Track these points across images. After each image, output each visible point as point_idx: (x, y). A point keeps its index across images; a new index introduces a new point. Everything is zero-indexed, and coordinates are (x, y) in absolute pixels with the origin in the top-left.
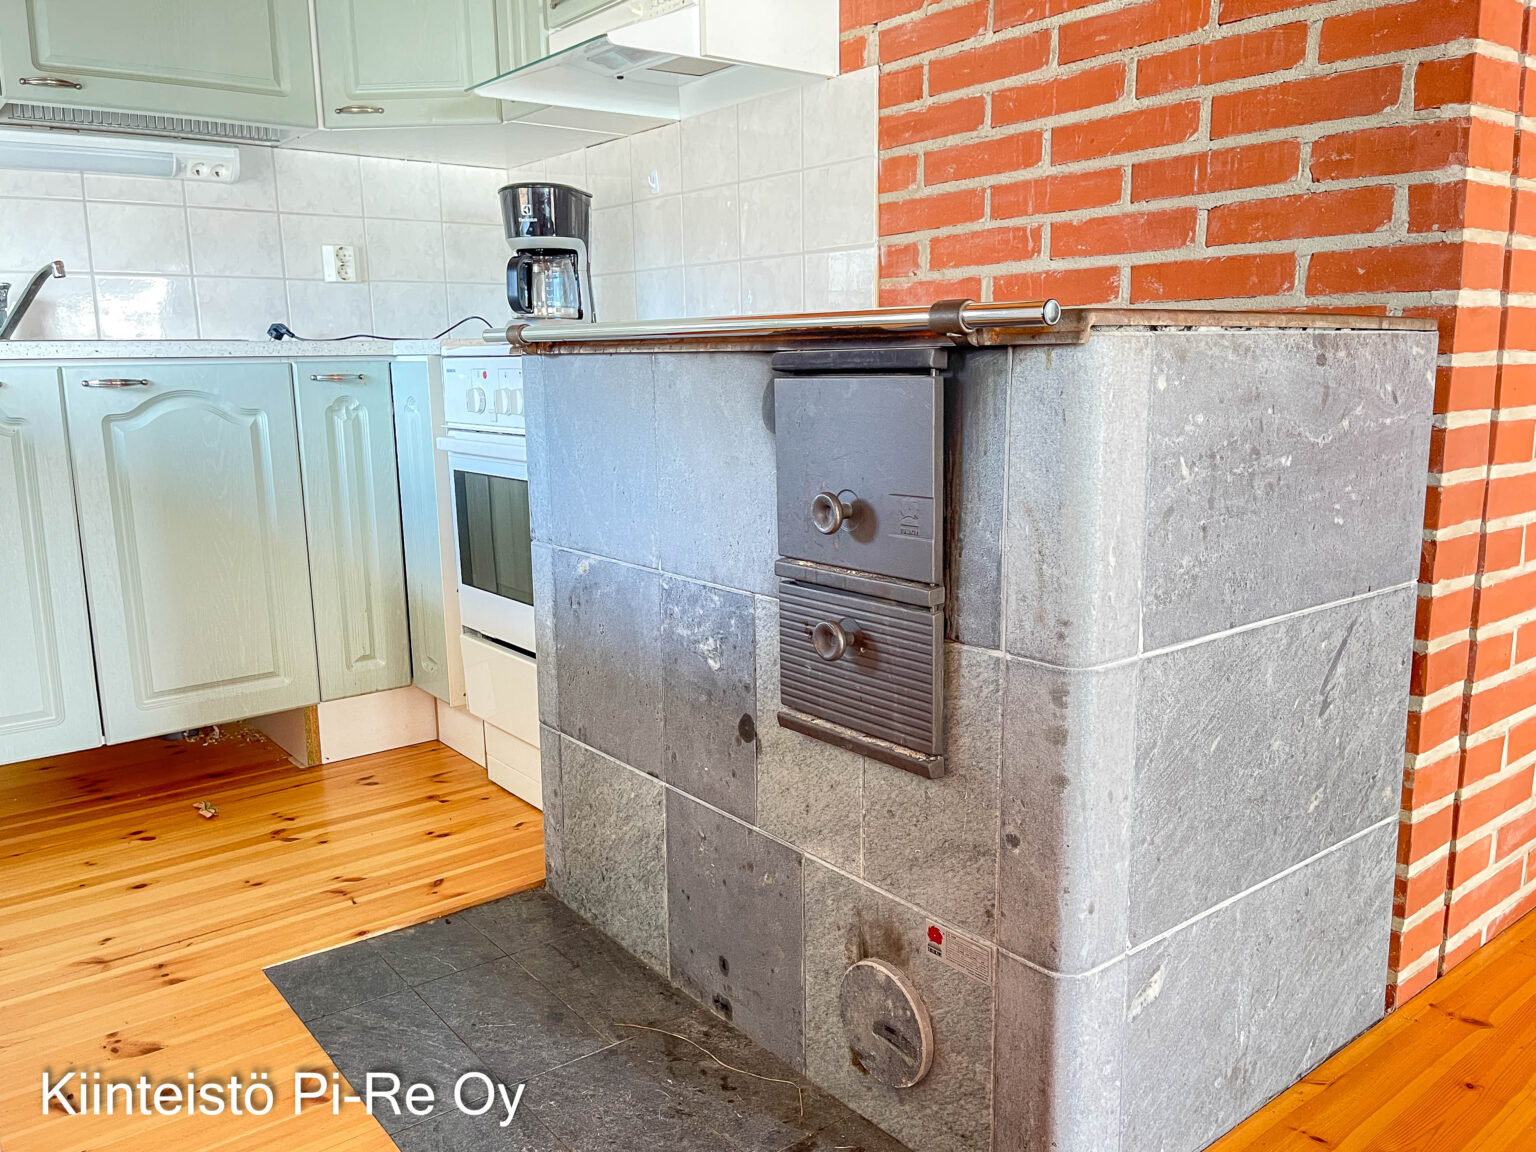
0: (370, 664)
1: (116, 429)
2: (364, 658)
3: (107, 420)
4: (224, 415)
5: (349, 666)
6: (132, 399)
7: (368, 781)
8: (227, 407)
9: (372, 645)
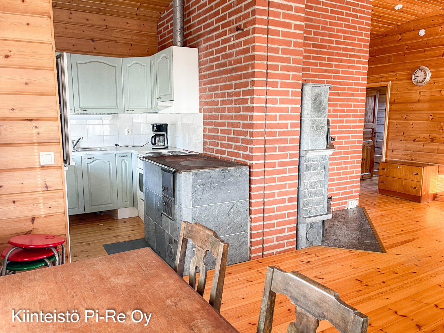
0: (126, 203)
1: (89, 165)
2: (125, 202)
3: (88, 164)
4: (105, 162)
5: (123, 203)
6: (91, 160)
7: (125, 222)
8: (105, 161)
9: (127, 199)
